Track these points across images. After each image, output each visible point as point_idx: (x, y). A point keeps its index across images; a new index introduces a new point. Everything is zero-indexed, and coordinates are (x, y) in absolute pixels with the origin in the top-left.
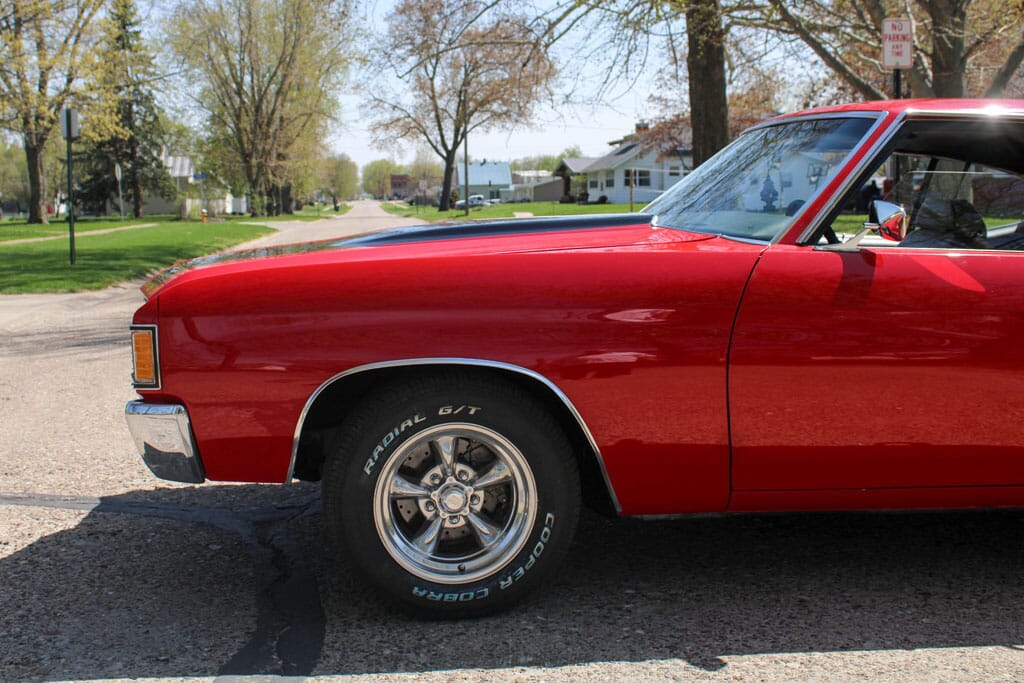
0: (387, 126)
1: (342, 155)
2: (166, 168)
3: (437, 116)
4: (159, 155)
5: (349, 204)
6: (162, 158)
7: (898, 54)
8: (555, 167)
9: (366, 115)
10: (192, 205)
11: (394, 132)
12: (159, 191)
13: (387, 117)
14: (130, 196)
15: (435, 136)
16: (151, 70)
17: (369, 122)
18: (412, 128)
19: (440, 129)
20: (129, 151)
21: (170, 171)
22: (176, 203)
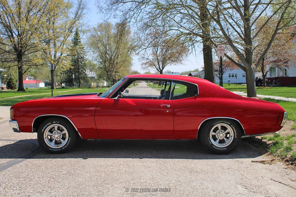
0: (145, 64)
1: (136, 71)
2: (87, 75)
3: (158, 61)
4: (85, 71)
5: (138, 83)
6: (86, 72)
7: (221, 53)
8: (189, 74)
9: (140, 61)
10: (93, 84)
11: (147, 65)
12: (85, 81)
13: (145, 61)
14: (78, 82)
15: (157, 67)
16: (83, 50)
17: (141, 63)
18: (152, 64)
19: (159, 65)
20: (78, 71)
21: (88, 76)
22: (89, 84)
